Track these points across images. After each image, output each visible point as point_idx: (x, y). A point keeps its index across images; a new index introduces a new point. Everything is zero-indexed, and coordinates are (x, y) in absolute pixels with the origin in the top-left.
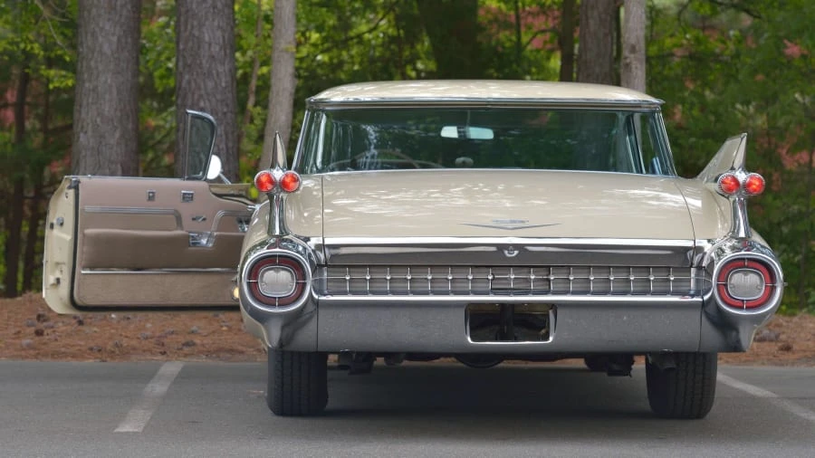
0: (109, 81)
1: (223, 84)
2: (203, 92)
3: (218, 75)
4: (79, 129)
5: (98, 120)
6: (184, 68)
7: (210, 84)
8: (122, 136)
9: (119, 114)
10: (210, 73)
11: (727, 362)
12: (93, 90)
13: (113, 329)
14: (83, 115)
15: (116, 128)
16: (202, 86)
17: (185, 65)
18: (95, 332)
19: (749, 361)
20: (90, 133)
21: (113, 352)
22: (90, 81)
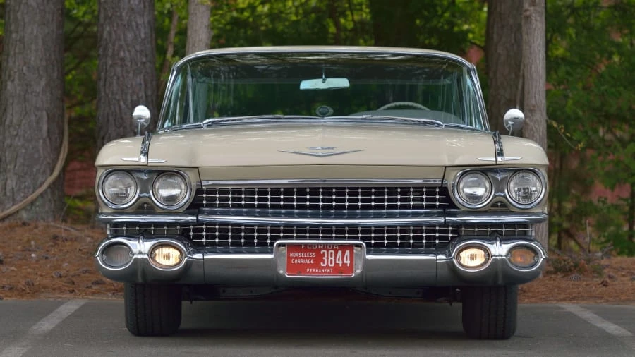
0: (35, 32)
1: (143, 36)
2: (123, 43)
3: (137, 27)
4: (7, 78)
5: (25, 68)
6: (105, 20)
7: (130, 36)
8: (47, 85)
9: (44, 63)
10: (129, 24)
11: (608, 301)
12: (20, 40)
13: (30, 268)
14: (11, 64)
15: (41, 77)
16: (122, 37)
17: (106, 17)
18: (13, 270)
19: (629, 300)
20: (17, 81)
21: (23, 290)
22: (17, 32)
